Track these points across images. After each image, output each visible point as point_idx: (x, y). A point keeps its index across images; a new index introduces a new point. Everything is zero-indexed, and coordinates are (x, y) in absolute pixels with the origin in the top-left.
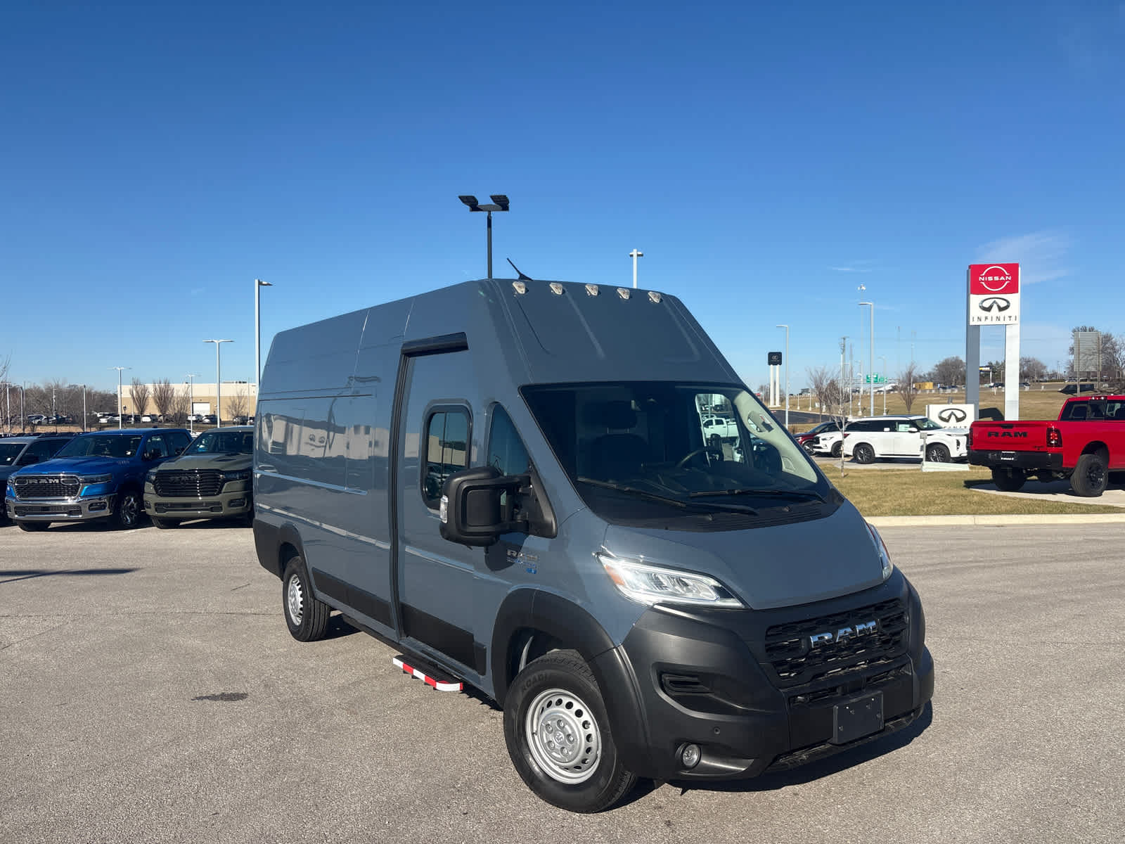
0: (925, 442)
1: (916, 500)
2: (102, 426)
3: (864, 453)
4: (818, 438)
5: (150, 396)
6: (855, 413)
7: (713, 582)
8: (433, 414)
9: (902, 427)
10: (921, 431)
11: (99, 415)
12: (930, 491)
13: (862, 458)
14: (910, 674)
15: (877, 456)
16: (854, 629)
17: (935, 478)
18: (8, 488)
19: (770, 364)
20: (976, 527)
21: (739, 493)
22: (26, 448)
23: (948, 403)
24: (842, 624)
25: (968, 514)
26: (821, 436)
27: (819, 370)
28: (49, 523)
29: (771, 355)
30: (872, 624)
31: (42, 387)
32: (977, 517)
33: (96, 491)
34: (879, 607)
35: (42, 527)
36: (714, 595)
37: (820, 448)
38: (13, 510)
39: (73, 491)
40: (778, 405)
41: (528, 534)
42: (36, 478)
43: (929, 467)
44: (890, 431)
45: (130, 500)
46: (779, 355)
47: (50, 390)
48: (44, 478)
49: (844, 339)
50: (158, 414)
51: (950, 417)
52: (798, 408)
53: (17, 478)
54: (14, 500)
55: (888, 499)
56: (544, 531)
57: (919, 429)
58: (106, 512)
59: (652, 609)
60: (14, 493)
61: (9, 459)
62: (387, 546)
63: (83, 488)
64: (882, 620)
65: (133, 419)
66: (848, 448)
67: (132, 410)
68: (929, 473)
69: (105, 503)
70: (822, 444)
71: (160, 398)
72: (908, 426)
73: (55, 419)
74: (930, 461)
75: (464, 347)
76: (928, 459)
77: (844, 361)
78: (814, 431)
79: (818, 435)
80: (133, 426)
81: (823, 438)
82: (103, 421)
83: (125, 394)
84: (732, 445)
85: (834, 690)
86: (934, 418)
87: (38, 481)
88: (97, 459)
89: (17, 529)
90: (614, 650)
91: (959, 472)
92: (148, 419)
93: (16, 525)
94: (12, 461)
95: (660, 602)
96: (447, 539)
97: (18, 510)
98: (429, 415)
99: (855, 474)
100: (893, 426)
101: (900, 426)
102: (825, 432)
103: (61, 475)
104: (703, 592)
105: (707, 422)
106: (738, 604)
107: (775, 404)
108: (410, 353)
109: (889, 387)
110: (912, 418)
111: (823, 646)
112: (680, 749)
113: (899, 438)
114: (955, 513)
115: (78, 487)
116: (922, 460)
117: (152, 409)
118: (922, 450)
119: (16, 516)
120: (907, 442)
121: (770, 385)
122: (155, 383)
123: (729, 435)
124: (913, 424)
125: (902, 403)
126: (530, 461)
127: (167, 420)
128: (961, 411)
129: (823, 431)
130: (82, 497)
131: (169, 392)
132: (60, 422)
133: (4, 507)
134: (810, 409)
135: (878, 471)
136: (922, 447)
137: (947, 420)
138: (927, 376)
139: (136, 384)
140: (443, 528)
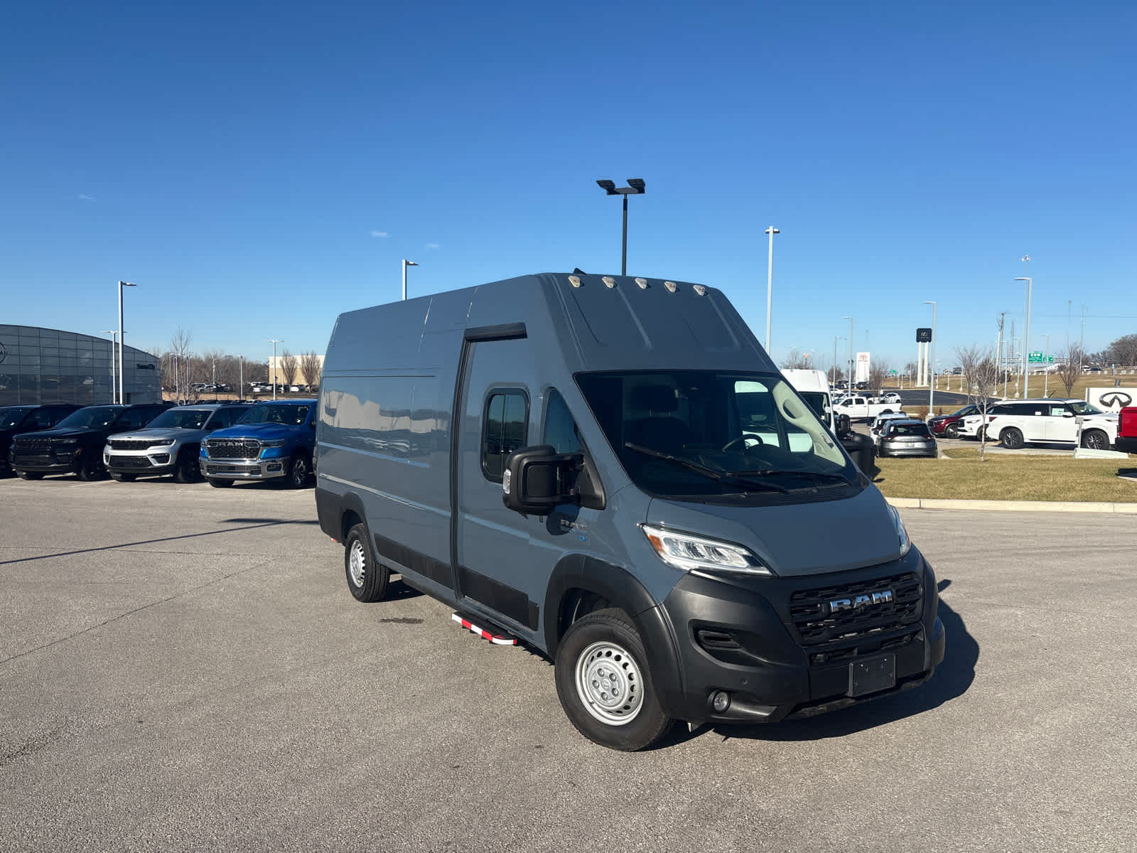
0: (1080, 427)
1: (1055, 486)
2: (256, 395)
3: (1011, 437)
4: (964, 420)
5: (298, 367)
6: (1011, 394)
7: (745, 553)
8: (493, 396)
9: (1055, 411)
10: (1077, 416)
11: (252, 385)
12: (1072, 478)
13: (1009, 442)
14: (922, 639)
15: (1026, 441)
16: (871, 597)
17: (1086, 465)
18: (202, 449)
19: (918, 341)
20: (1116, 515)
21: (771, 473)
22: (212, 414)
23: (1115, 386)
24: (859, 592)
25: (1109, 502)
26: (966, 419)
27: (968, 348)
28: (233, 480)
29: (919, 331)
30: (887, 596)
31: (203, 358)
32: (1116, 504)
33: (274, 454)
34: (896, 578)
35: (227, 484)
36: (745, 563)
37: (965, 431)
38: (206, 468)
39: (253, 453)
40: (926, 384)
41: (580, 506)
42: (225, 441)
43: (1082, 453)
44: (1042, 415)
45: (300, 463)
46: (929, 331)
47: (209, 360)
48: (231, 441)
49: (1003, 314)
50: (305, 384)
51: (1112, 402)
52: (948, 388)
53: (209, 441)
54: (206, 460)
55: (1023, 484)
56: (595, 503)
57: (1075, 414)
58: (281, 473)
59: (689, 573)
60: (207, 453)
61: (199, 424)
62: (449, 514)
63: (262, 451)
64: (897, 591)
65: (282, 389)
66: (994, 432)
67: (282, 380)
68: (1081, 460)
69: (280, 464)
70: (967, 426)
71: (307, 370)
72: (1063, 410)
73: (215, 387)
74: (1086, 447)
75: (524, 336)
76: (1083, 445)
77: (1002, 338)
78: (959, 413)
79: (963, 418)
80: (283, 395)
81: (969, 420)
82: (257, 390)
83: (275, 365)
84: (869, 425)
85: (850, 650)
86: (1094, 402)
87: (227, 444)
88: (272, 426)
89: (208, 485)
90: (656, 608)
91: (1115, 460)
92: (295, 389)
93: (207, 482)
94: (202, 425)
95: (697, 568)
96: (509, 508)
97: (210, 469)
98: (491, 395)
99: (999, 459)
100: (1045, 410)
101: (1054, 409)
102: (971, 414)
103: (242, 439)
104: (735, 560)
105: (846, 401)
106: (766, 572)
107: (923, 384)
108: (472, 338)
109: (1054, 367)
110: (1068, 402)
111: (842, 612)
112: (711, 697)
113: (1051, 422)
114: (1094, 501)
115: (258, 449)
116: (1076, 446)
117: (300, 379)
118: (1077, 435)
119: (208, 474)
120: (1062, 427)
121: (917, 362)
122: (302, 355)
123: (869, 416)
124: (1068, 407)
125: (1062, 385)
126: (581, 441)
127: (313, 390)
128: (1125, 394)
129: (969, 414)
130: (261, 459)
131: (316, 364)
132: (219, 390)
133: (198, 465)
134: (961, 389)
135: (1026, 456)
136: (1078, 432)
137: (1110, 405)
138: (1100, 355)
139: (286, 355)
140: (506, 499)
